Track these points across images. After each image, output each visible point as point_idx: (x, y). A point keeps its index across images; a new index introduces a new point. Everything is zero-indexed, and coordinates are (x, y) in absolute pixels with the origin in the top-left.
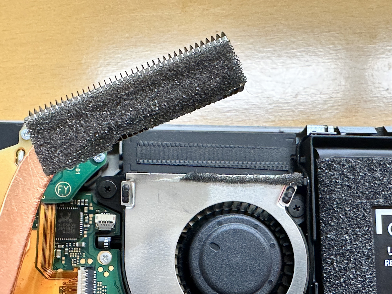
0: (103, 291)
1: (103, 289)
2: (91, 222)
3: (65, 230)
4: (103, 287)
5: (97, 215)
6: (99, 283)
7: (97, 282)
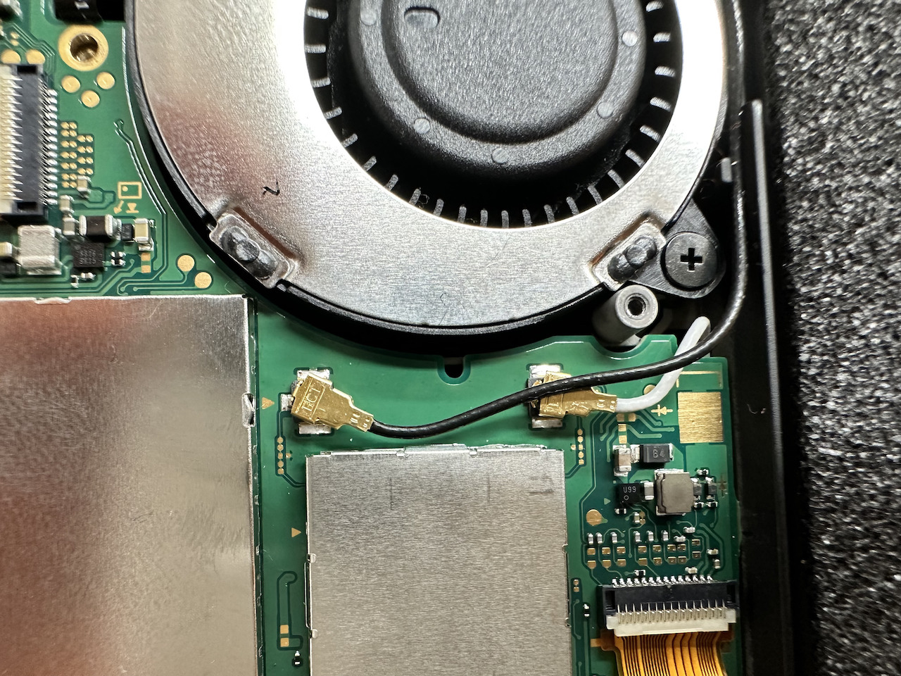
0: (82, 149)
1: (79, 144)
4: (82, 139)
6: (65, 126)
7: (59, 122)
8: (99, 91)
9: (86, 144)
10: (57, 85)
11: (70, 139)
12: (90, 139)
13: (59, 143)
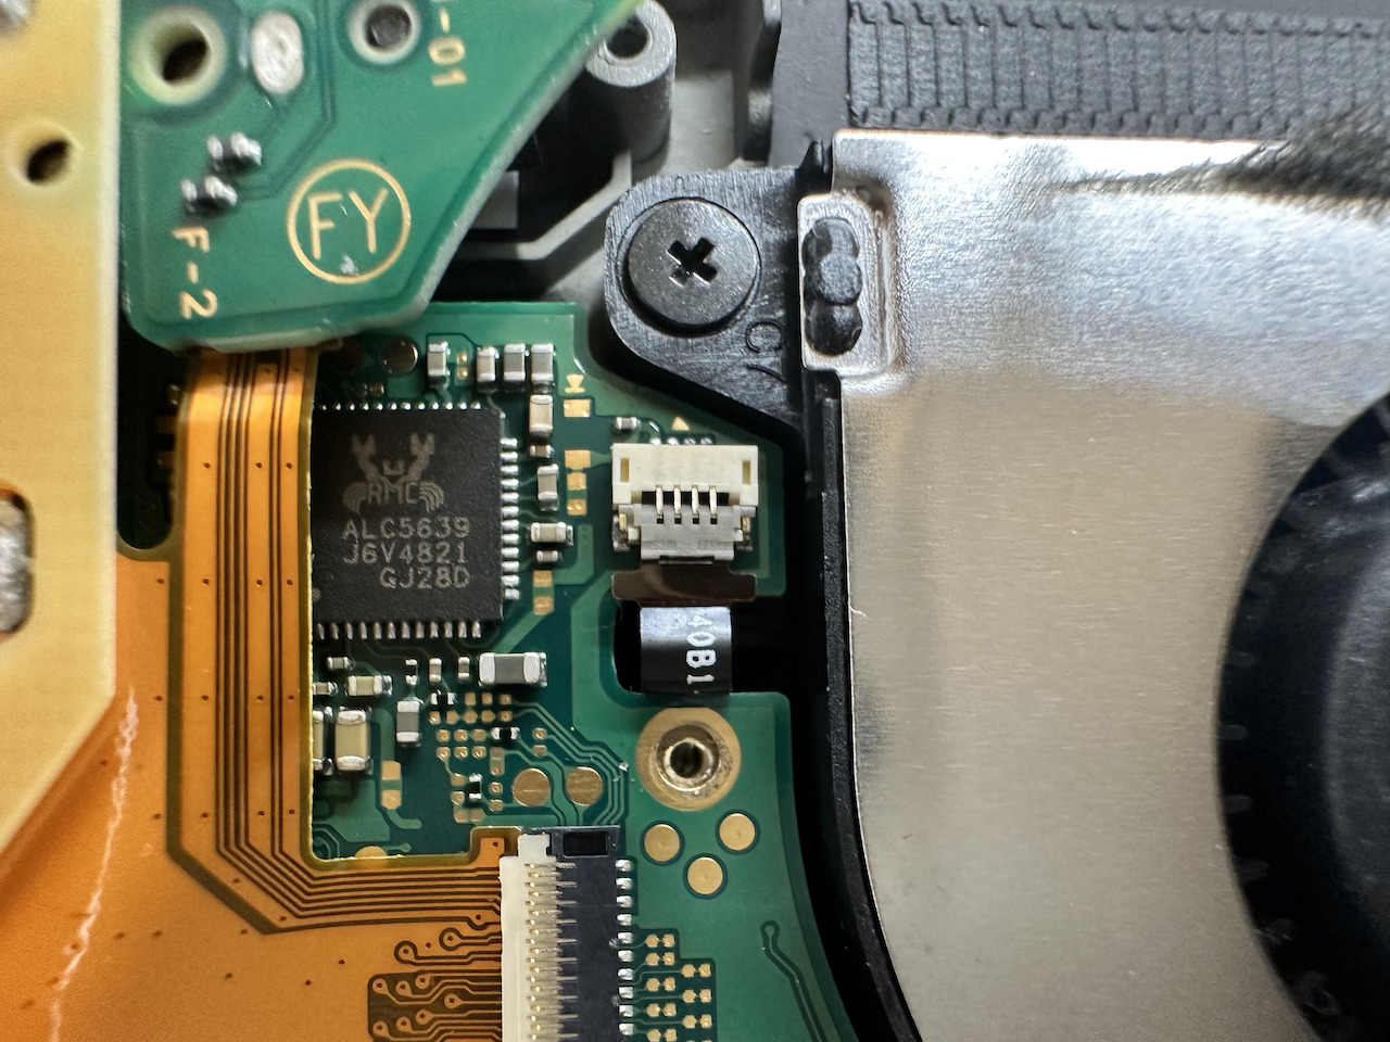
0: (689, 997)
1: (683, 984)
2: (577, 508)
3: (396, 562)
4: (688, 971)
5: (620, 450)
6: (652, 941)
7: (639, 933)
8: (722, 854)
9: (697, 984)
10: (632, 847)
11: (662, 972)
12: (705, 971)
13: (639, 983)
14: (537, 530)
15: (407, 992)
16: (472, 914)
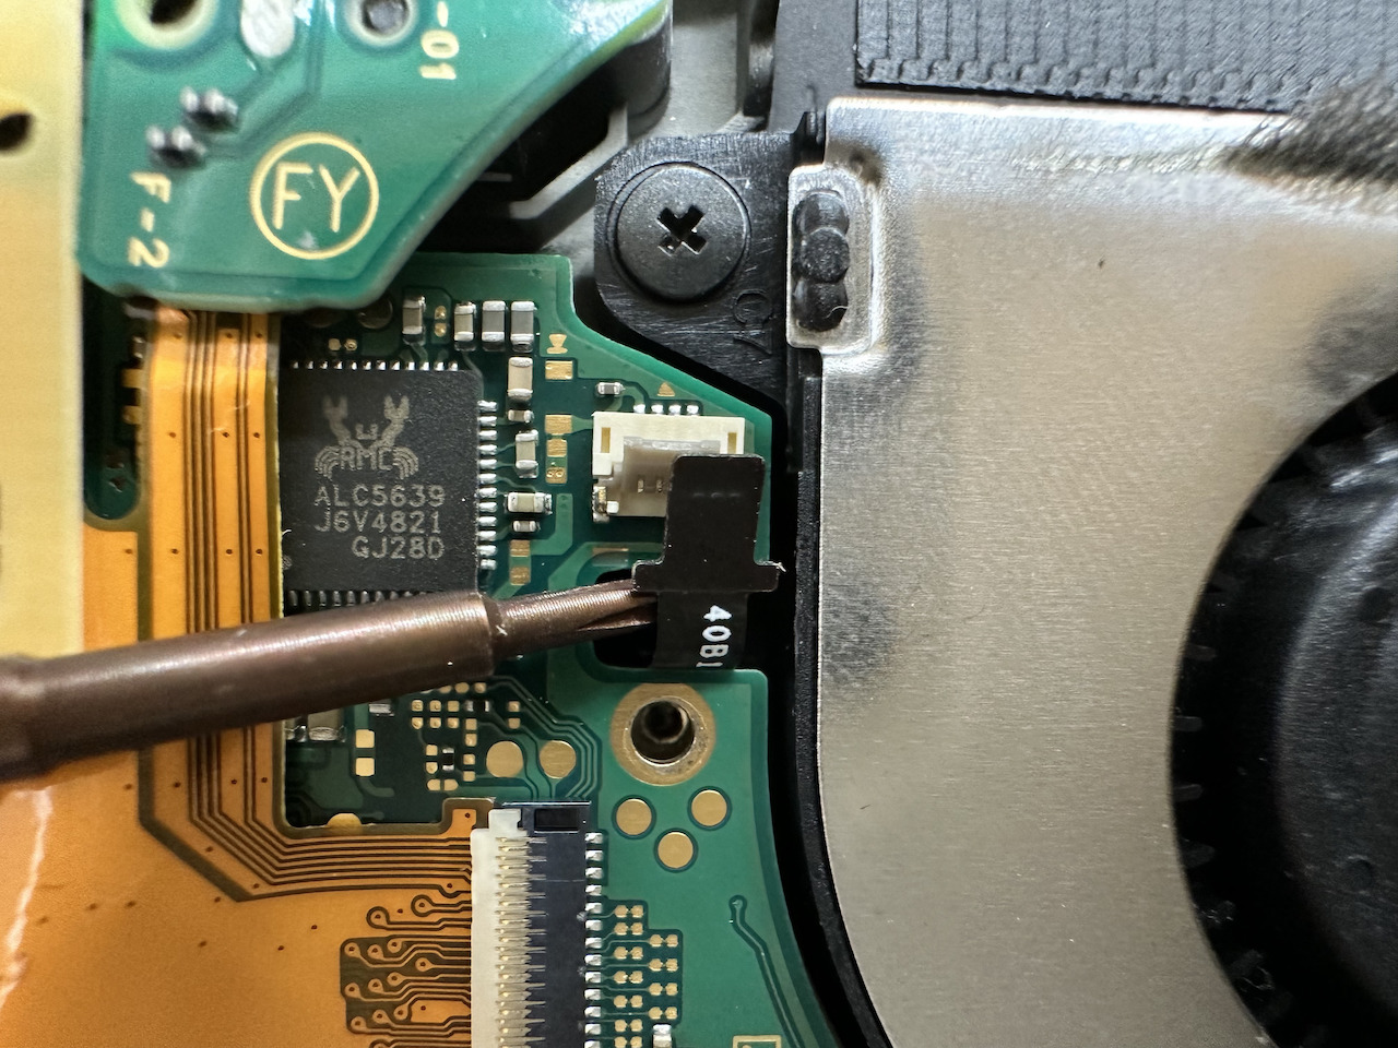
0: (655, 966)
1: (650, 954)
2: (557, 476)
3: (368, 531)
4: (656, 942)
5: (601, 419)
6: (621, 912)
7: (609, 904)
8: (694, 830)
9: (664, 953)
10: (604, 819)
11: (629, 942)
12: (672, 942)
13: (607, 952)
14: (514, 500)
15: (379, 956)
16: (444, 883)
